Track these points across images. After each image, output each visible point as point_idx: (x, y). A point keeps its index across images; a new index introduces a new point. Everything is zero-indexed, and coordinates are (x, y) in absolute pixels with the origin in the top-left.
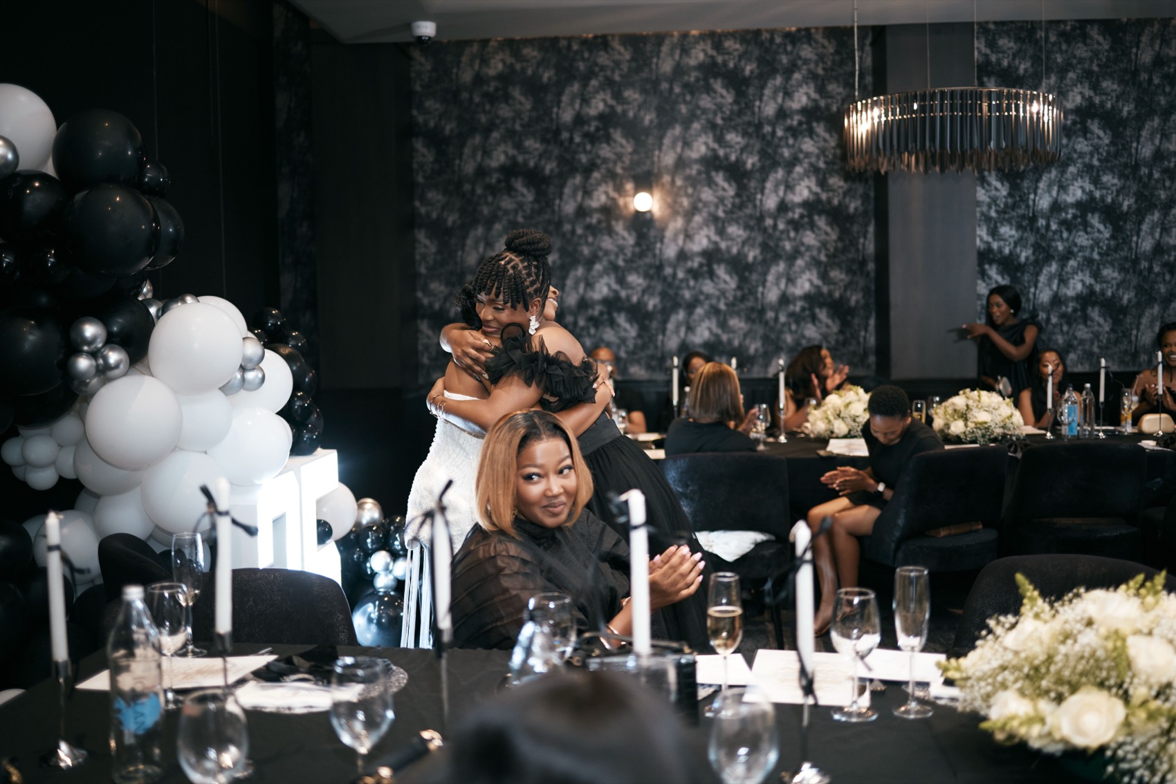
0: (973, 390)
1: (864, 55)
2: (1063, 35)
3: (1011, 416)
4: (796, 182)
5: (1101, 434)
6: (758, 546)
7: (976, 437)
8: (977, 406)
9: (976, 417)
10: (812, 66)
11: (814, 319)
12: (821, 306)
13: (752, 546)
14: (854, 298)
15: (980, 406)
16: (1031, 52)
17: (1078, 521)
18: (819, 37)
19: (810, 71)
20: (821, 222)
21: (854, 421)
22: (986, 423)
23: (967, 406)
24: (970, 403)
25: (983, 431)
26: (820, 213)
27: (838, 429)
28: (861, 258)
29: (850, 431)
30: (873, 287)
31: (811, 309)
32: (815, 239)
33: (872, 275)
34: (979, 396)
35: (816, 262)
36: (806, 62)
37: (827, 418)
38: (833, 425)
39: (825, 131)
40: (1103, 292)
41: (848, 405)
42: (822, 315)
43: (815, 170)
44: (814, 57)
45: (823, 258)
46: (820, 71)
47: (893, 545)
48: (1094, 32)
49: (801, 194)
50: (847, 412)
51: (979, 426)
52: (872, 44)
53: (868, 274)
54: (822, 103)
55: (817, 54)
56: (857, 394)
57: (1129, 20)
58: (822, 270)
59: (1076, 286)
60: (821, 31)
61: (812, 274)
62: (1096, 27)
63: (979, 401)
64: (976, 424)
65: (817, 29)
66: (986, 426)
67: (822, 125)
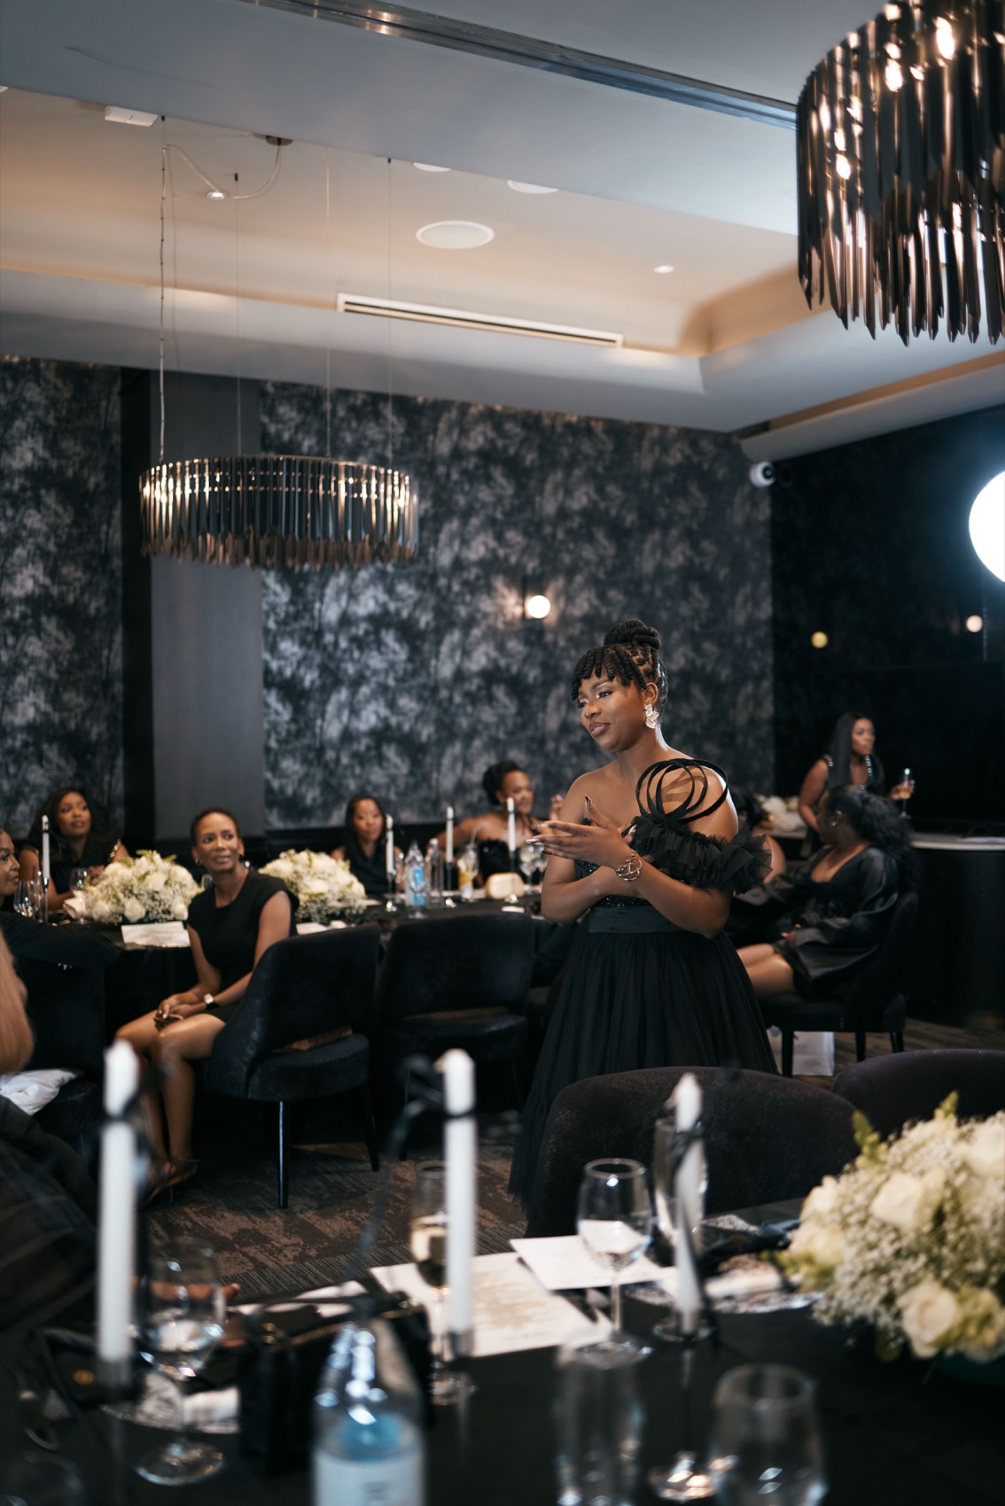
0: (298, 851)
1: (111, 407)
2: (352, 409)
3: (350, 885)
4: (16, 569)
5: (449, 902)
6: (64, 1088)
7: (309, 914)
8: (309, 873)
9: (308, 887)
10: (41, 413)
11: (40, 758)
12: (50, 740)
13: (58, 1090)
14: (96, 730)
15: (312, 872)
16: (316, 426)
17: (458, 1014)
18: (51, 375)
19: (37, 420)
20: (50, 625)
21: (153, 899)
22: (322, 894)
23: (296, 872)
24: (300, 868)
25: (319, 905)
26: (49, 614)
27: (131, 910)
28: (104, 677)
29: (147, 913)
30: (120, 716)
31: (37, 744)
32: (42, 648)
33: (120, 699)
34: (310, 859)
35: (43, 680)
36: (32, 406)
37: (115, 896)
38: (123, 906)
39: (57, 502)
40: (399, 726)
41: (143, 878)
42: (52, 752)
43: (42, 553)
44: (44, 402)
45: (53, 674)
46: (51, 421)
47: (245, 1068)
48: (388, 411)
49: (22, 586)
50: (141, 886)
51: (314, 898)
52: (121, 394)
53: (113, 698)
54: (54, 464)
55: (47, 398)
56: (152, 861)
57: (425, 401)
58: (52, 690)
59: (369, 718)
60: (53, 366)
61: (38, 697)
62: (390, 405)
63: (310, 866)
64: (310, 896)
65: (48, 362)
66: (322, 898)
67: (53, 493)
